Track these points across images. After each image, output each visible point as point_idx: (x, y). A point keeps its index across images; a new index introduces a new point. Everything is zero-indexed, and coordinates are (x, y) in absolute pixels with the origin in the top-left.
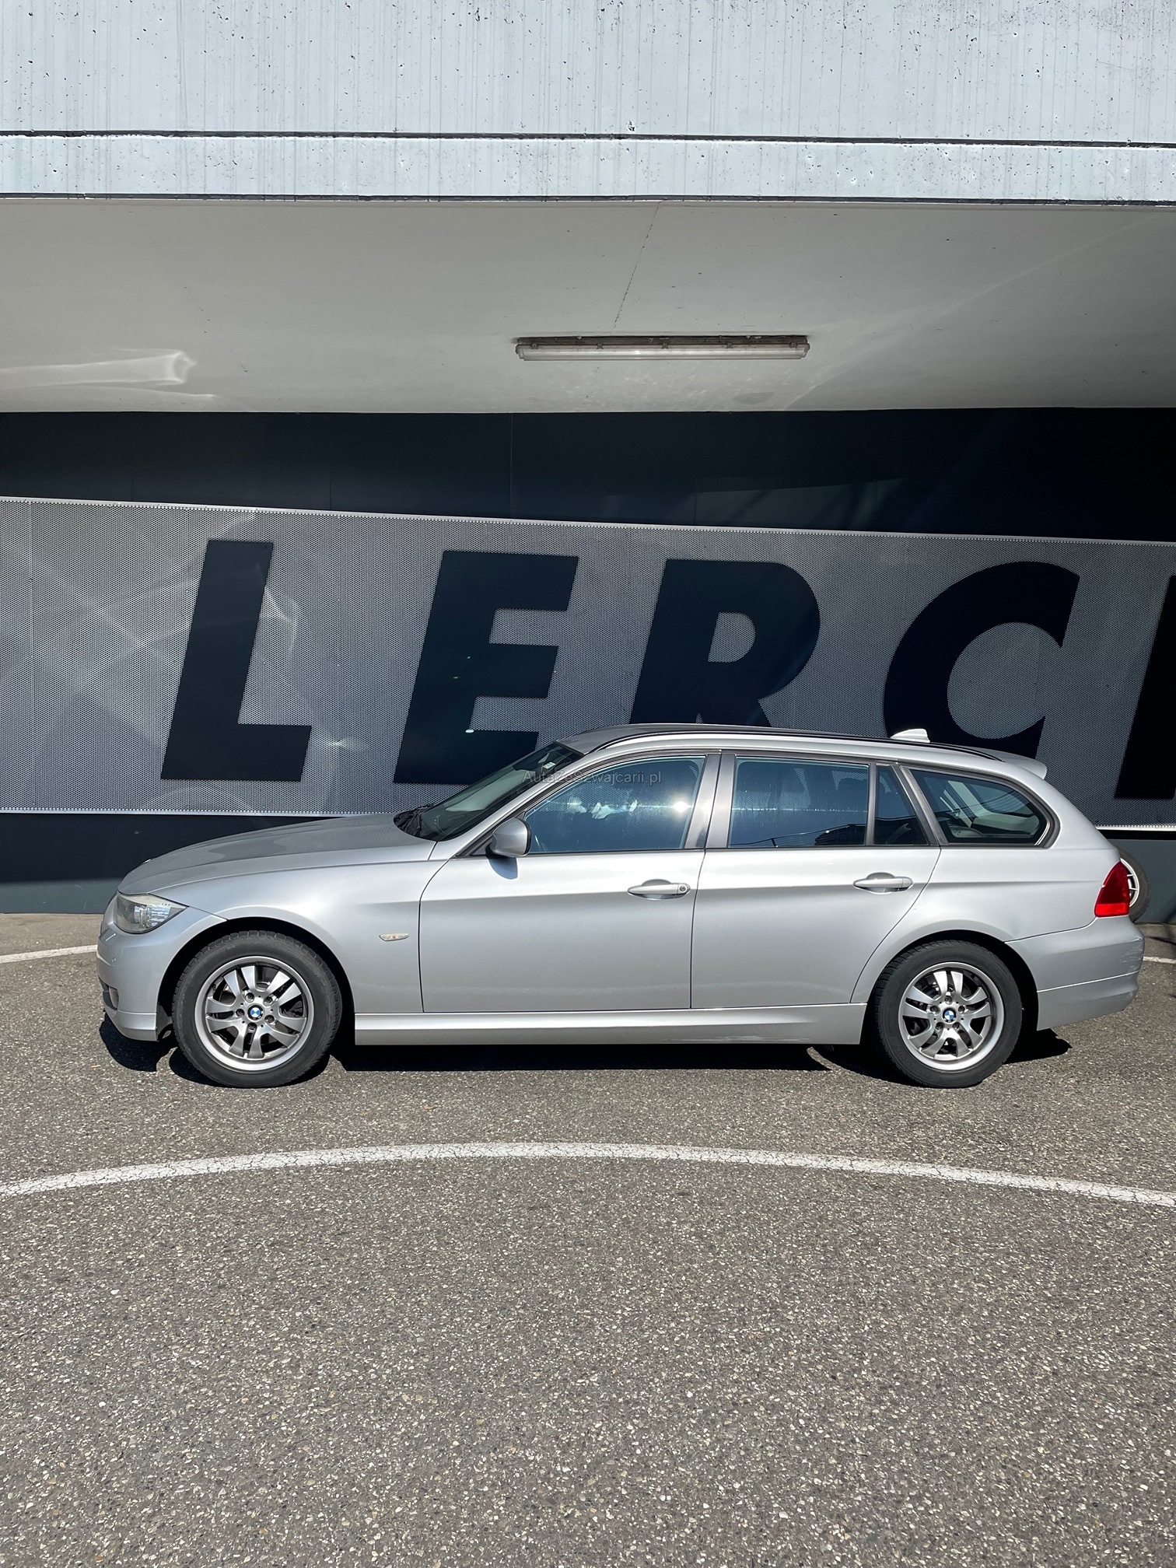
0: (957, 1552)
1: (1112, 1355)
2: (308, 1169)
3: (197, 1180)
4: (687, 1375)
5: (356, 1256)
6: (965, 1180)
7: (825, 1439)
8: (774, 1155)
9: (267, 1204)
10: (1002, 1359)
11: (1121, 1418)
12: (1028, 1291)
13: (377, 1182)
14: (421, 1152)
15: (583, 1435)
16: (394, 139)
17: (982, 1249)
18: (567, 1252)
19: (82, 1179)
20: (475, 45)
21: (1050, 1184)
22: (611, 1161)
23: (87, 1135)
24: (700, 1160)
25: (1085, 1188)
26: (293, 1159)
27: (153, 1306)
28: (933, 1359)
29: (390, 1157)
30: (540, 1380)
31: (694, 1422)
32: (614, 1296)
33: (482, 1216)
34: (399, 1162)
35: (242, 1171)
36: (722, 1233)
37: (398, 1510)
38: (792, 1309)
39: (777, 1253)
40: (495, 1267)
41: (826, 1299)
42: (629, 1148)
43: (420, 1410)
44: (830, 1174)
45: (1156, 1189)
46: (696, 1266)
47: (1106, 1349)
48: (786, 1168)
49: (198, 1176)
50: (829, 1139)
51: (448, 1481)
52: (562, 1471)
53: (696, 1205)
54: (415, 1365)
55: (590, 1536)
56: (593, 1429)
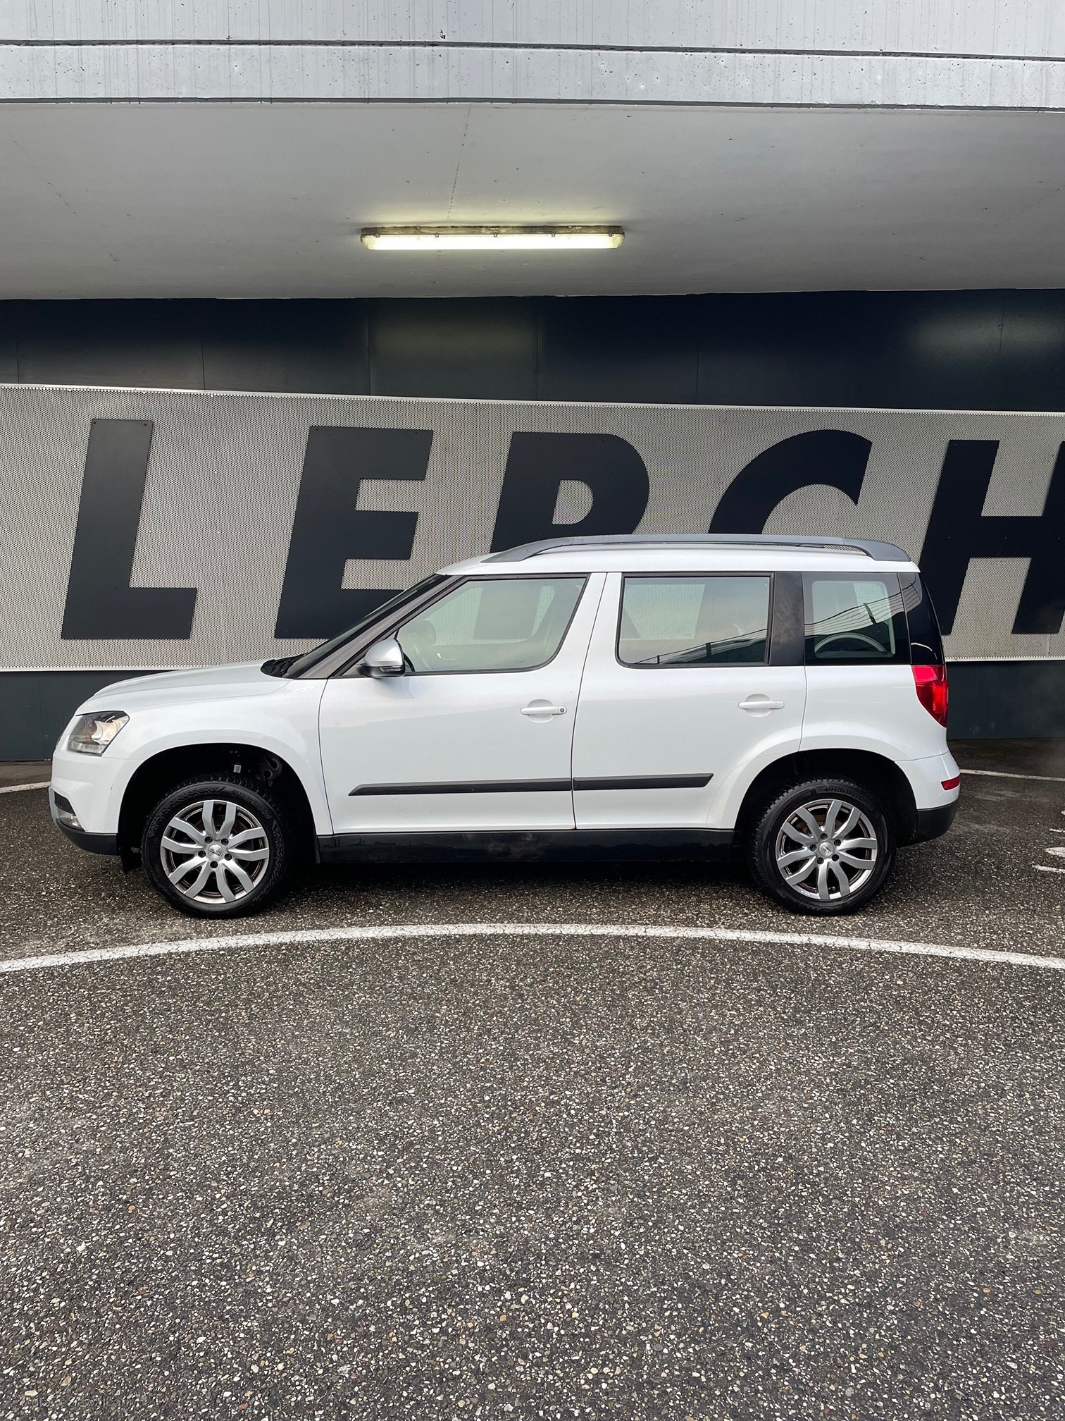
0: (677, 1192)
1: (825, 1057)
2: (188, 954)
3: (90, 965)
4: (487, 1085)
5: (223, 1014)
6: (736, 939)
7: (589, 1122)
8: (583, 926)
9: (150, 981)
11: (824, 1099)
12: (770, 1015)
13: (247, 961)
14: (286, 937)
15: (397, 1129)
16: (227, 47)
18: (401, 1004)
22: (448, 937)
24: (521, 934)
25: (831, 941)
26: (176, 947)
28: (685, 1065)
29: (260, 942)
31: (487, 1116)
32: (436, 1034)
34: (267, 947)
35: (131, 958)
36: (531, 985)
38: (579, 1036)
39: (574, 997)
40: (340, 1018)
41: (608, 1028)
43: (267, 1120)
44: (626, 939)
45: (888, 939)
46: (506, 1009)
47: (822, 1053)
48: (592, 936)
49: (93, 962)
50: (631, 913)
51: (285, 1166)
52: (377, 1154)
53: (513, 966)
54: (266, 1089)
55: (394, 1196)
56: (406, 1126)
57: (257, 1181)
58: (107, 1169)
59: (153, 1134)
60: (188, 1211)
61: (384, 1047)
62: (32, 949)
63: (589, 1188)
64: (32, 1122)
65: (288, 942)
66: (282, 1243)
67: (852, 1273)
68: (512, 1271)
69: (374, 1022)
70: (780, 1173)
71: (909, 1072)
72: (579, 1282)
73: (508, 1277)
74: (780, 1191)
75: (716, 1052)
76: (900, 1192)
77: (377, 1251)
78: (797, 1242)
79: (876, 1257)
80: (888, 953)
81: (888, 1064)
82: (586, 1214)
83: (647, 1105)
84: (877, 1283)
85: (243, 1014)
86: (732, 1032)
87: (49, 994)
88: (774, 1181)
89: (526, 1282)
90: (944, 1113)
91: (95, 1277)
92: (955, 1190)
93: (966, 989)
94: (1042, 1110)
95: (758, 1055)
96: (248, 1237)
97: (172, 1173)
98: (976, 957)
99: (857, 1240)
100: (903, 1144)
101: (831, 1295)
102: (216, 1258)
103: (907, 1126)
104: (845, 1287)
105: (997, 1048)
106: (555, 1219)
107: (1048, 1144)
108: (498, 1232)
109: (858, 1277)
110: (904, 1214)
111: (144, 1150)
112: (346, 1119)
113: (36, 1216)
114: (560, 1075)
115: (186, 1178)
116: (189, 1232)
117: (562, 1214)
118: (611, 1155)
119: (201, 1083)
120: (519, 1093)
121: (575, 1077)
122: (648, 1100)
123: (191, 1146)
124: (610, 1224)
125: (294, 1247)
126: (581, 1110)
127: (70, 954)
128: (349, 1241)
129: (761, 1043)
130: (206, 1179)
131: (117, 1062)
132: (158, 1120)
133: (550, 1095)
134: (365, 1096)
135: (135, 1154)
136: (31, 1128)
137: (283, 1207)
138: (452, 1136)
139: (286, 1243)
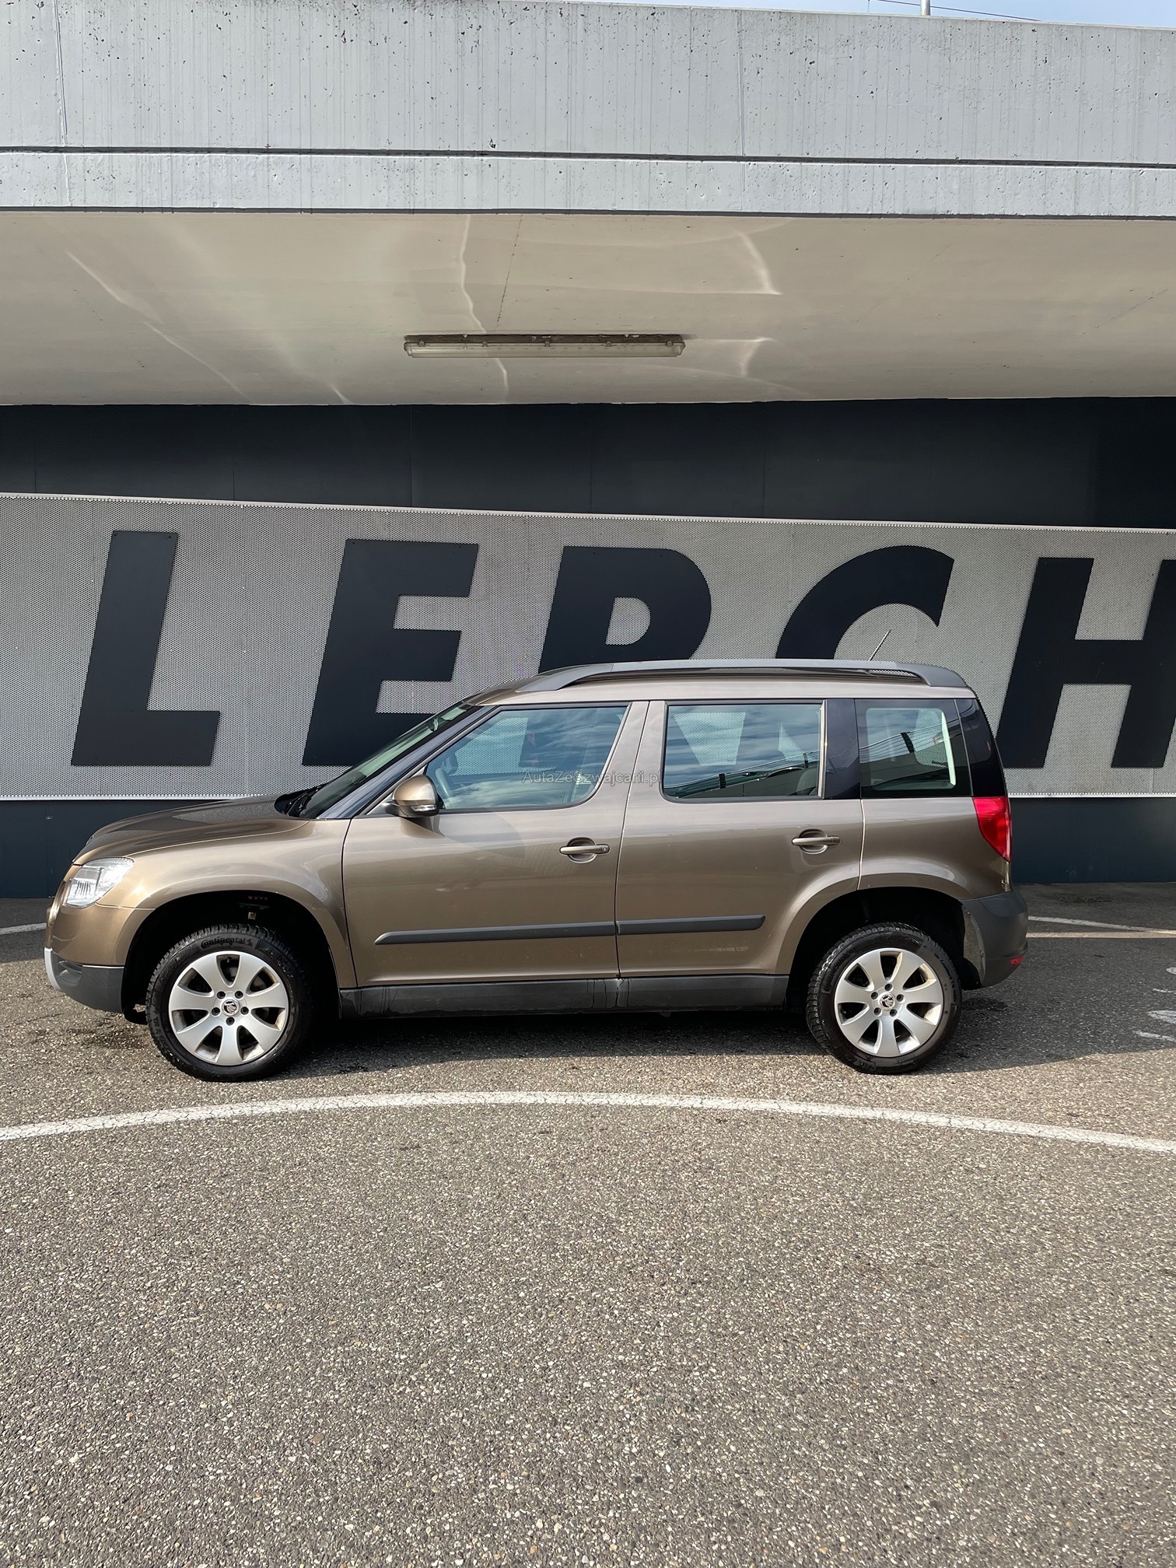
0: (729, 1407)
1: (898, 1251)
2: (198, 1122)
3: (91, 1134)
4: (522, 1279)
5: (235, 1193)
6: (801, 1112)
7: (634, 1325)
8: (633, 1096)
9: (156, 1153)
10: (803, 1257)
11: (895, 1301)
12: (838, 1202)
13: (262, 1131)
14: (306, 1105)
15: (422, 1329)
16: (266, 155)
17: (803, 1169)
18: (430, 1184)
20: (343, 65)
21: (877, 1113)
22: (482, 1106)
24: (564, 1103)
25: (906, 1116)
26: (185, 1114)
27: (45, 1241)
28: (742, 1259)
29: (277, 1110)
30: (390, 1289)
31: (522, 1315)
32: (468, 1219)
33: (356, 1157)
34: (284, 1115)
35: (135, 1126)
36: (573, 1164)
37: (252, 1393)
38: (626, 1223)
39: (621, 1178)
40: (362, 1198)
41: (657, 1214)
42: (502, 1096)
43: (279, 1316)
44: (681, 1111)
45: (970, 1115)
46: (545, 1191)
47: (894, 1247)
48: (642, 1107)
49: (93, 1131)
50: (686, 1081)
51: (298, 1369)
52: (399, 1358)
53: (554, 1141)
54: (279, 1280)
55: (417, 1407)
56: (432, 1325)
57: (267, 1387)
58: (103, 1370)
59: (155, 1331)
60: (190, 1419)
61: (410, 1233)
62: (29, 1114)
63: (632, 1401)
64: (23, 1314)
65: (308, 1109)
66: (293, 1459)
67: (920, 1503)
68: (544, 1495)
69: (399, 1203)
70: (845, 1387)
71: (989, 1270)
72: (619, 1508)
73: (539, 1503)
74: (843, 1405)
75: (776, 1244)
76: (977, 1410)
77: (397, 1470)
78: (861, 1465)
79: (948, 1486)
80: (970, 1130)
81: (967, 1260)
82: (627, 1431)
83: (698, 1305)
84: (949, 1514)
85: (256, 1193)
86: (795, 1221)
87: (45, 1167)
88: (837, 1395)
89: (560, 1509)
90: (1029, 1319)
91: (88, 1493)
92: (1038, 1409)
93: (1056, 1174)
94: (1137, 1316)
95: (822, 1249)
96: (255, 1452)
97: (174, 1376)
98: (1068, 1137)
99: (928, 1465)
100: (982, 1356)
101: (897, 1528)
102: (220, 1475)
103: (987, 1333)
104: (912, 1517)
105: (1089, 1243)
106: (594, 1436)
107: (1142, 1356)
108: (530, 1451)
109: (928, 1508)
110: (980, 1436)
111: (144, 1348)
112: (366, 1317)
113: (25, 1423)
114: (603, 1270)
115: (190, 1382)
116: (191, 1444)
117: (601, 1430)
118: (657, 1363)
119: (209, 1272)
120: (558, 1290)
121: (620, 1271)
122: (700, 1299)
123: (196, 1345)
124: (654, 1442)
125: (306, 1464)
126: (625, 1310)
127: (70, 1122)
128: (367, 1457)
129: (827, 1234)
130: (211, 1383)
131: (117, 1246)
132: (160, 1314)
133: (592, 1292)
134: (387, 1289)
135: (135, 1353)
136: (23, 1321)
137: (295, 1417)
138: (482, 1338)
139: (297, 1459)
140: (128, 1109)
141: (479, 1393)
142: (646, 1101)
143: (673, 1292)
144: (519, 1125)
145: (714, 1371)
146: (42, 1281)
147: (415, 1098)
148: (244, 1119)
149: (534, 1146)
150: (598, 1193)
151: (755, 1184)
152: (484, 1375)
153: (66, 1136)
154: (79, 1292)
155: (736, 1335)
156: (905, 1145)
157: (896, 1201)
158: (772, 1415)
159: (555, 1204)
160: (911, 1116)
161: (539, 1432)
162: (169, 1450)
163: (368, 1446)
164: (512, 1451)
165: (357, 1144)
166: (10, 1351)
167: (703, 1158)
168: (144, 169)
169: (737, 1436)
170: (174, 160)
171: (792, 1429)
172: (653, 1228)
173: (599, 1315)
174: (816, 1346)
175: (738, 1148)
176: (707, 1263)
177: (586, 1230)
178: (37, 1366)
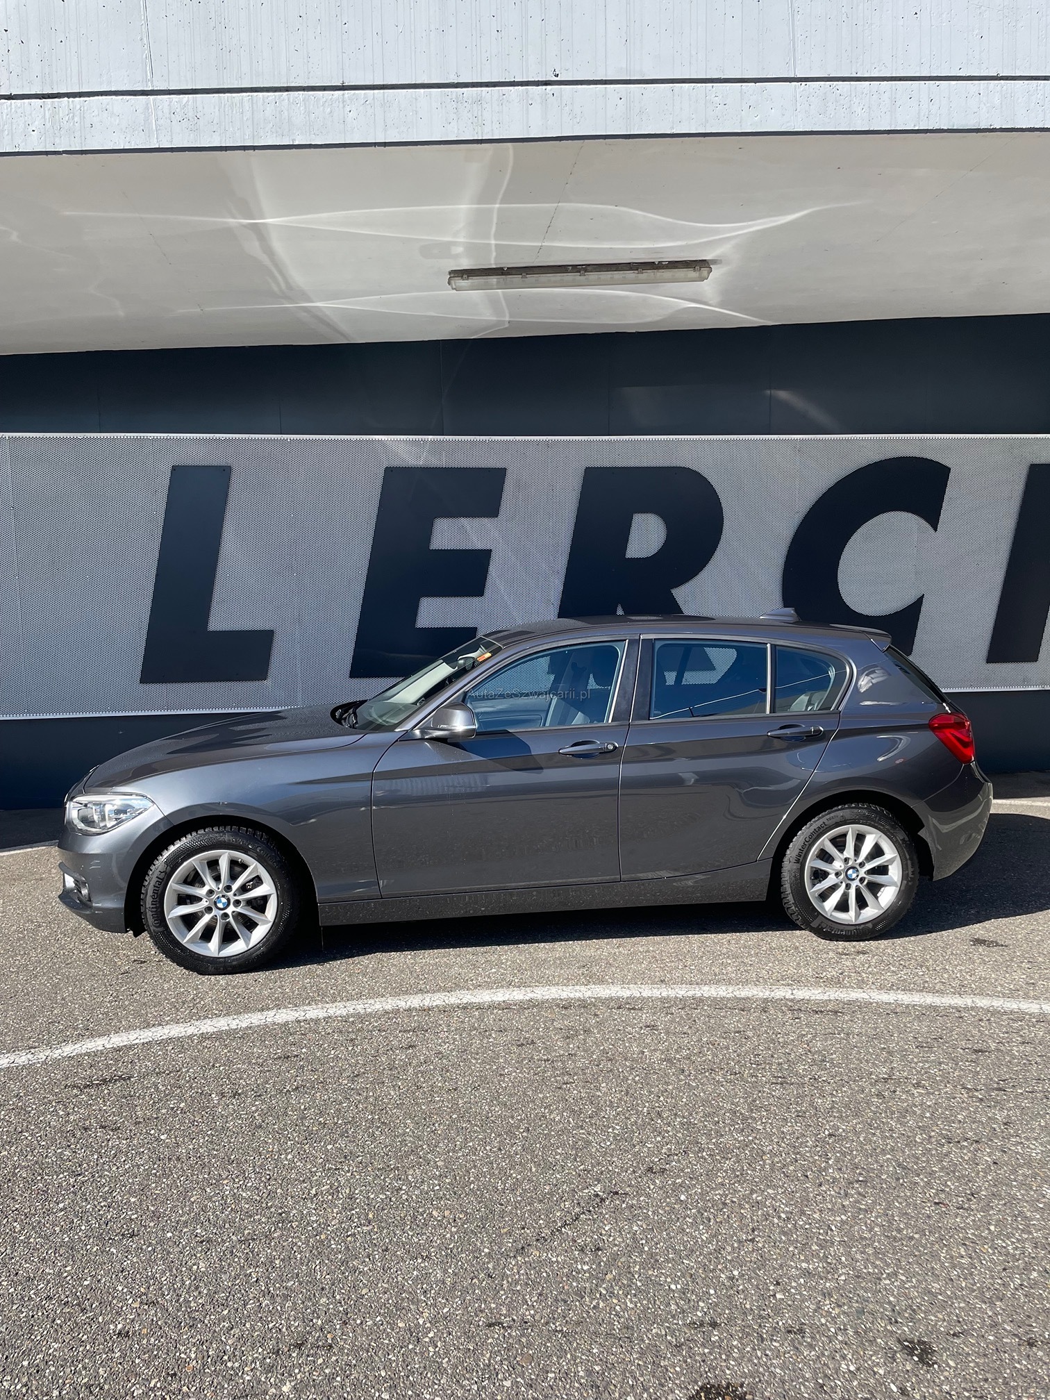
2: (317, 1021)
3: (220, 1035)
4: (677, 1181)
5: (371, 1094)
6: (893, 1001)
7: (806, 1229)
8: (724, 988)
10: (949, 1153)
13: (380, 1029)
14: (415, 1001)
16: (341, 92)
17: (915, 1060)
18: (556, 1081)
19: (118, 1040)
20: (412, 5)
21: (968, 1001)
22: (583, 1001)
23: (116, 1001)
24: (660, 996)
26: (303, 1014)
27: (201, 1147)
29: (388, 1007)
30: (551, 1193)
31: (691, 1221)
32: (604, 1117)
33: (477, 1054)
34: (397, 1011)
35: (259, 1026)
36: (689, 1058)
37: (446, 1309)
38: (760, 1119)
41: (789, 1110)
42: (597, 989)
43: (450, 1224)
44: (775, 1003)
48: (736, 999)
49: (221, 1032)
50: (770, 972)
51: (484, 1283)
52: (582, 1269)
53: (662, 1035)
54: (440, 1185)
55: (616, 1323)
56: (604, 1232)
57: (459, 1302)
58: (292, 1286)
59: (332, 1242)
60: (393, 1340)
61: (553, 1133)
62: (155, 1017)
63: (831, 1313)
64: (198, 1226)
65: (417, 1006)
66: (507, 1384)
69: (533, 1102)
83: (863, 1206)
96: (468, 1376)
97: (364, 1292)
106: (806, 1353)
111: (327, 1261)
112: (537, 1224)
113: (228, 1347)
114: (754, 1169)
115: (381, 1298)
116: (401, 1369)
117: (811, 1347)
118: (843, 1271)
119: (368, 1177)
120: (717, 1192)
121: (772, 1170)
122: (862, 1200)
123: (377, 1256)
124: (870, 1359)
125: (523, 1389)
126: (792, 1213)
127: (196, 1023)
128: (582, 1381)
129: (964, 1128)
130: (403, 1299)
131: (272, 1151)
132: (333, 1223)
133: (751, 1194)
134: (548, 1193)
135: (318, 1267)
136: (200, 1234)
137: (496, 1336)
138: (658, 1246)
139: (512, 1383)
140: (247, 1009)
141: (673, 1307)
142: (738, 992)
143: (832, 1193)
144: (623, 1019)
145: (904, 1278)
146: (208, 1190)
147: (515, 993)
148: (361, 1018)
149: (644, 1040)
150: (722, 1089)
151: (874, 1077)
152: (673, 1287)
153: (195, 1037)
154: (248, 1201)
155: (912, 1238)
156: (1007, 1033)
157: (1019, 1091)
158: (978, 1325)
159: (685, 1100)
160: (1001, 1003)
161: (748, 1349)
162: (380, 1375)
163: (580, 1369)
164: (728, 1372)
165: (474, 1041)
166: (195, 1267)
167: (813, 1050)
168: (227, 109)
169: (951, 1349)
170: (255, 99)
171: (1004, 1340)
172: (789, 1124)
173: (767, 1219)
174: (996, 1248)
175: (844, 1039)
176: (856, 1161)
177: (724, 1127)
178: (226, 1283)
